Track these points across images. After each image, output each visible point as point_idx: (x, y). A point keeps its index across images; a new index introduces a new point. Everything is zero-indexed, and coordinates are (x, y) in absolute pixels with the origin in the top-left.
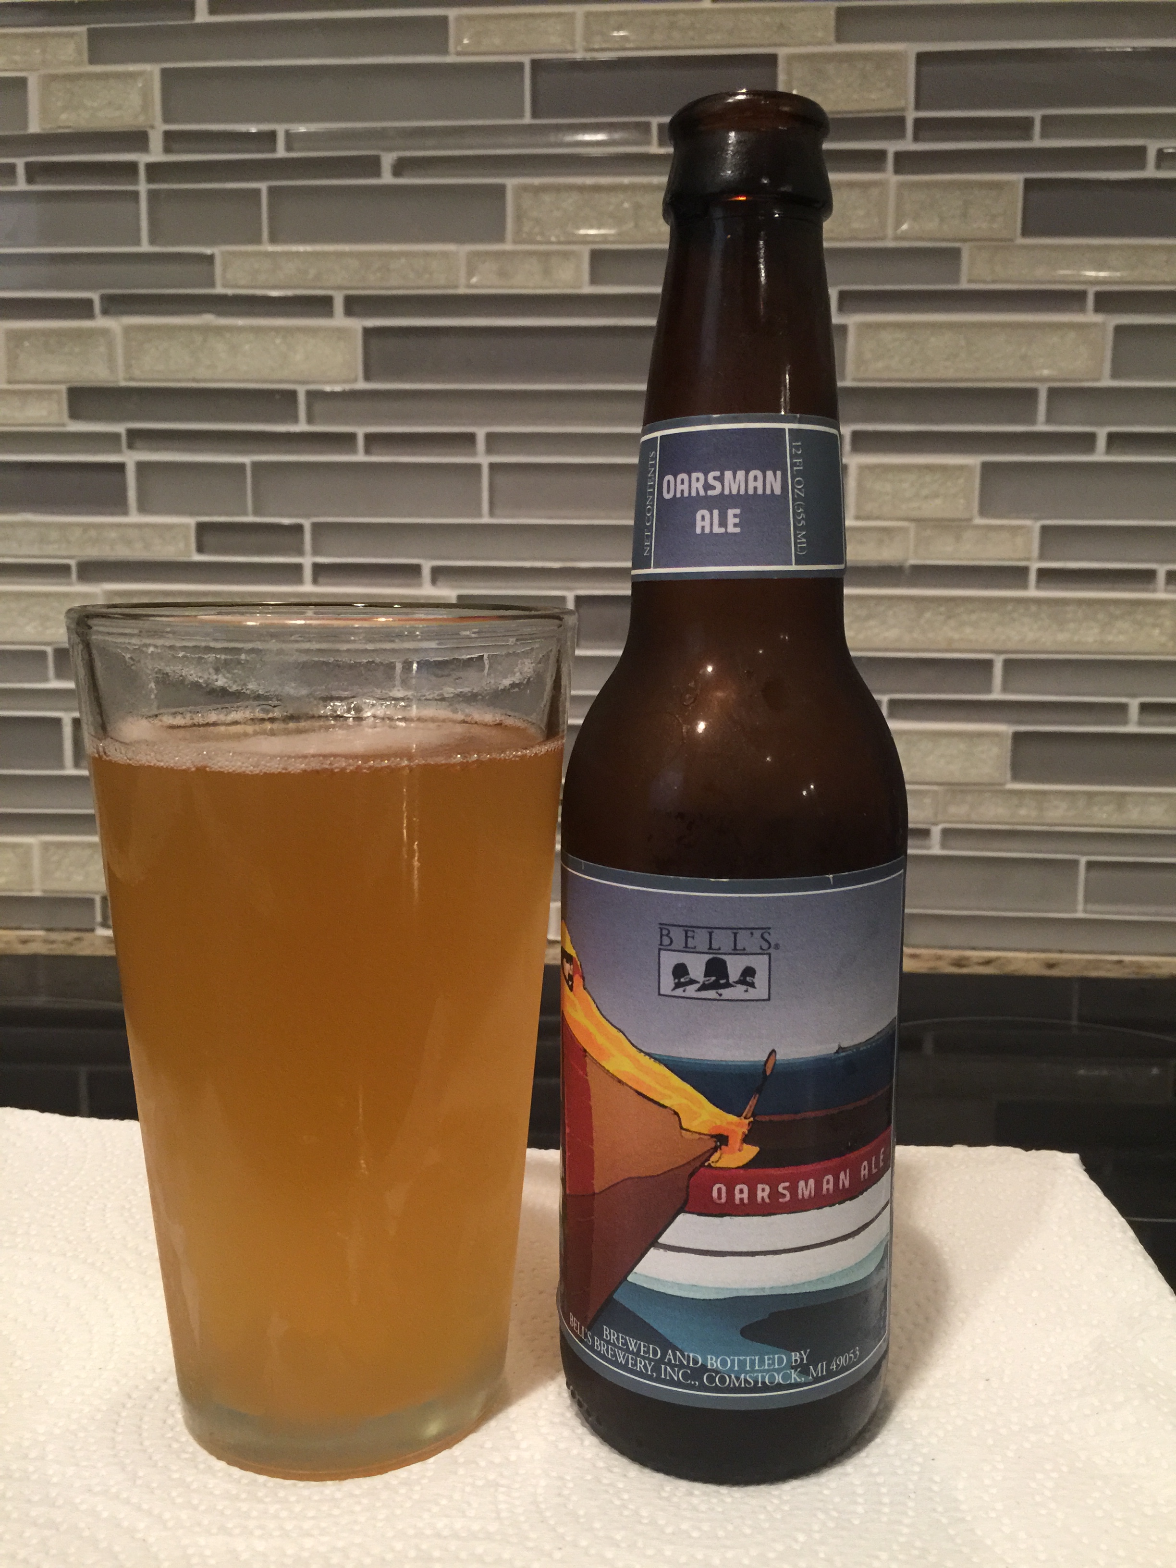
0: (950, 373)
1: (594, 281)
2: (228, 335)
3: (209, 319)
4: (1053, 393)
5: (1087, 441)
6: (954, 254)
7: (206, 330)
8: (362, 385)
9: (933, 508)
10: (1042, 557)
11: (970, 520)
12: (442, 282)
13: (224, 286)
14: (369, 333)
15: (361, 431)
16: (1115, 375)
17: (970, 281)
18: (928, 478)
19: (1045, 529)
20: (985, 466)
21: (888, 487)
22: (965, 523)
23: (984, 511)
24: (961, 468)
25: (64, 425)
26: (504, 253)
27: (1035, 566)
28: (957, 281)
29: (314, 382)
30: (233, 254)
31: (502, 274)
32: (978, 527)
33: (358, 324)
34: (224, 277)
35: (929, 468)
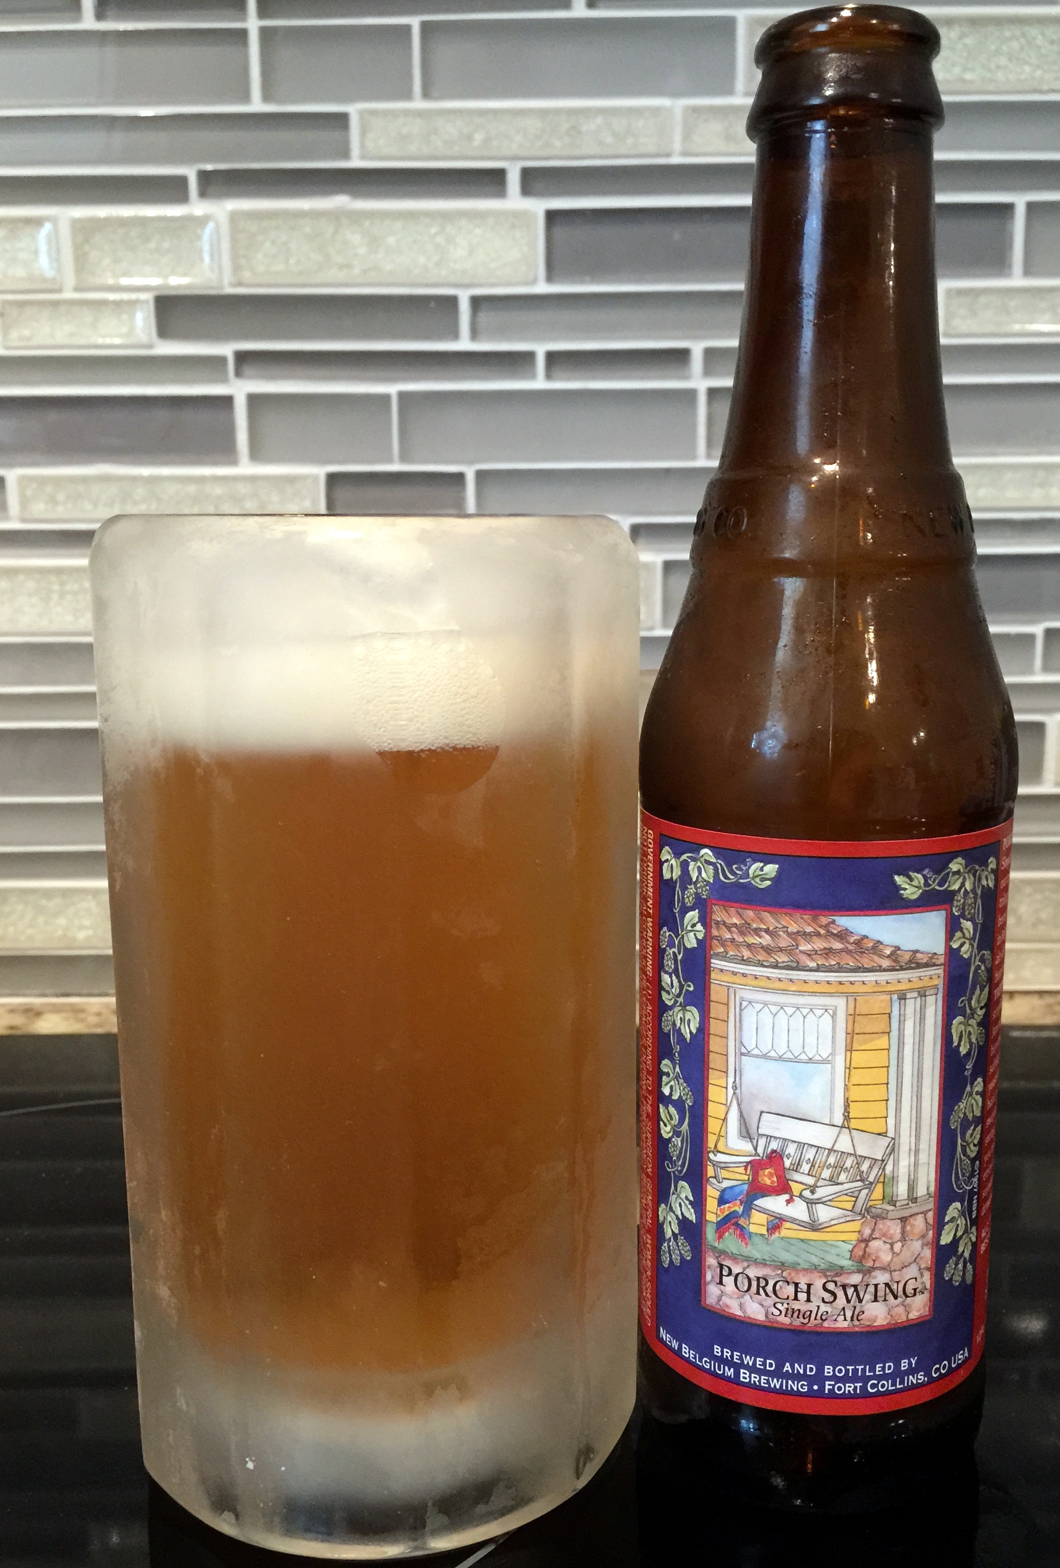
2: (367, 224)
3: (340, 201)
7: (336, 216)
8: (542, 288)
12: (651, 149)
13: (363, 157)
14: (552, 217)
15: (541, 350)
25: (150, 346)
26: (728, 109)
29: (480, 285)
30: (374, 113)
31: (730, 136)
33: (538, 206)
34: (363, 145)
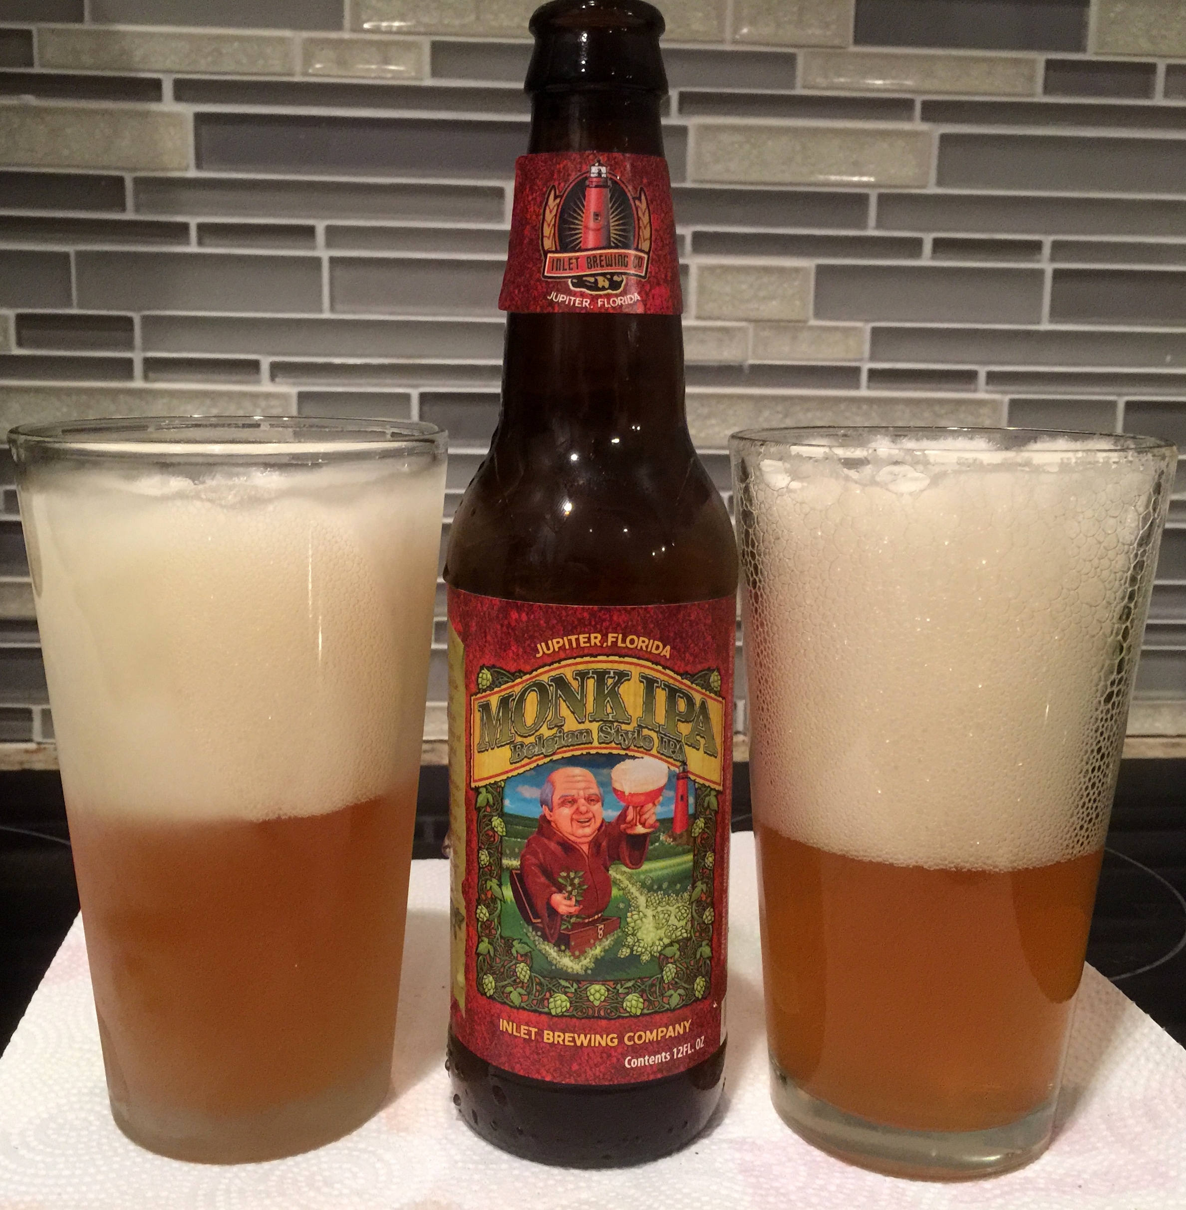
0: (787, 177)
1: (435, 73)
2: (48, 118)
3: (26, 99)
4: (882, 198)
5: (913, 247)
6: (788, 60)
7: (24, 111)
8: (193, 173)
9: (772, 309)
10: (873, 358)
11: (805, 321)
12: (278, 69)
13: (43, 66)
14: (200, 118)
15: (193, 222)
16: (940, 183)
17: (804, 87)
18: (765, 280)
19: (875, 331)
20: (820, 269)
21: (728, 289)
22: (800, 325)
23: (818, 314)
24: (797, 270)
26: (341, 41)
27: (866, 366)
28: (793, 87)
29: (141, 169)
30: (51, 30)
31: (341, 63)
32: (811, 328)
33: (188, 110)
34: (43, 56)
35: (767, 270)
